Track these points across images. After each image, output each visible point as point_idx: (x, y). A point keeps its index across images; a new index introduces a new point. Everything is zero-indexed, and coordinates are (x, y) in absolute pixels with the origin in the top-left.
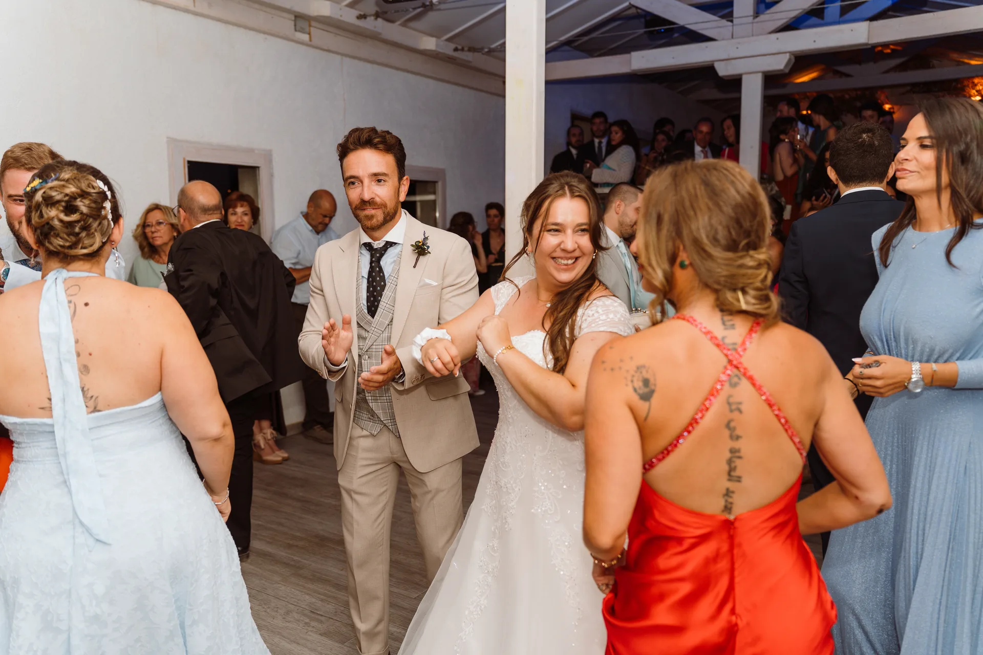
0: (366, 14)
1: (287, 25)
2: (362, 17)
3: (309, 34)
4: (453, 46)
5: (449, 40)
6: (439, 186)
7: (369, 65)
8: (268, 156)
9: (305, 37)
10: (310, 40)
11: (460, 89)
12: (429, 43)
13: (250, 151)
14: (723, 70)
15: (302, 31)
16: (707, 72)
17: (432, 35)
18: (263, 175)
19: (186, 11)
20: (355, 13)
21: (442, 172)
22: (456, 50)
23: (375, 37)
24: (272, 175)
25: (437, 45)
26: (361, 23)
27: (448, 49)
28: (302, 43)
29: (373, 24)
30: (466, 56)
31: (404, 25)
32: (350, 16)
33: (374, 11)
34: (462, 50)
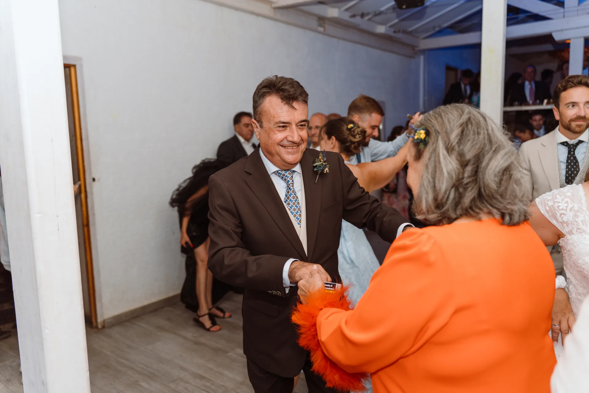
0: (356, 14)
1: (314, 23)
2: (354, 16)
3: (324, 27)
4: (393, 30)
5: (391, 26)
7: (351, 44)
9: (321, 29)
10: (325, 30)
11: (391, 55)
12: (381, 29)
14: (558, 37)
15: (320, 25)
16: (548, 38)
17: (383, 24)
19: (271, 18)
20: (349, 14)
22: (395, 32)
23: (355, 27)
25: (385, 30)
26: (353, 20)
27: (390, 32)
28: (320, 32)
29: (358, 20)
30: (400, 36)
31: (370, 20)
32: (346, 16)
33: (360, 13)
34: (399, 32)
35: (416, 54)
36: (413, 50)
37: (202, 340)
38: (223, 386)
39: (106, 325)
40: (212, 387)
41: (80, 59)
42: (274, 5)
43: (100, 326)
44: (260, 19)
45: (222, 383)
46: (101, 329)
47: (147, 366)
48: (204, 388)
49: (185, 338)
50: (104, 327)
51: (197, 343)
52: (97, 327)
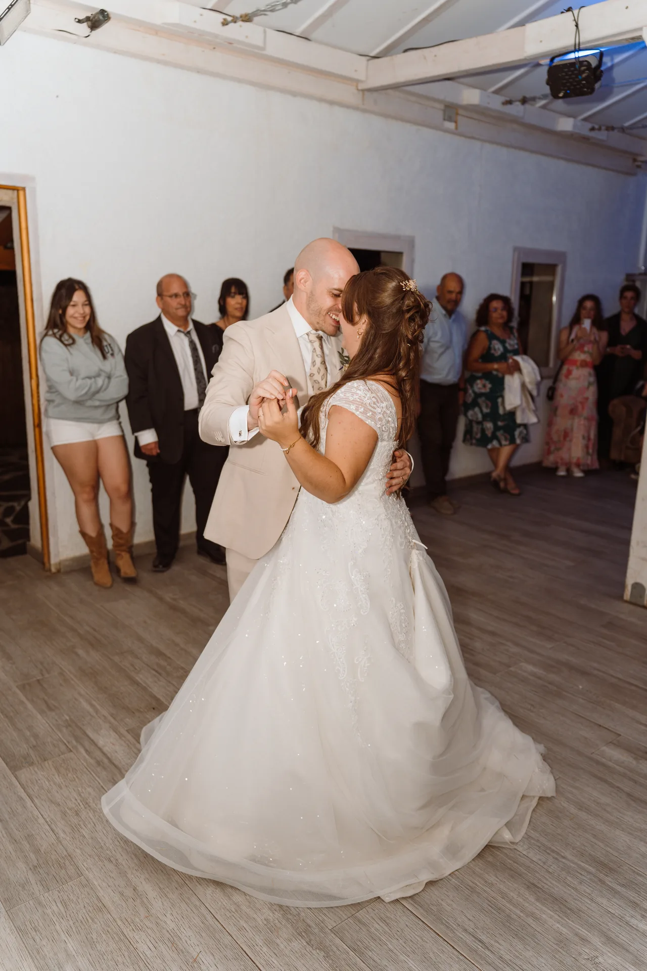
0: (513, 99)
1: (437, 114)
2: (509, 102)
3: (456, 122)
4: (590, 126)
5: (585, 120)
6: (559, 270)
7: (504, 150)
8: (411, 242)
9: (451, 125)
10: (456, 128)
11: (589, 169)
12: (566, 125)
13: (397, 238)
15: (450, 119)
17: (569, 115)
18: (405, 260)
19: (356, 108)
20: (500, 99)
21: (562, 256)
22: (593, 129)
23: (515, 120)
24: (412, 261)
25: (575, 126)
26: (507, 110)
27: (585, 130)
28: (449, 131)
29: (517, 109)
30: (602, 135)
31: (544, 107)
32: (496, 103)
33: (520, 97)
34: (600, 129)
35: (638, 167)
36: (635, 160)
37: (182, 604)
38: (182, 668)
39: (62, 570)
40: (168, 667)
41: (32, 179)
42: (361, 87)
43: (53, 570)
44: (336, 109)
45: (183, 665)
46: (54, 573)
47: (95, 630)
48: (156, 667)
49: (161, 599)
50: (59, 571)
51: (174, 608)
52: (50, 570)
